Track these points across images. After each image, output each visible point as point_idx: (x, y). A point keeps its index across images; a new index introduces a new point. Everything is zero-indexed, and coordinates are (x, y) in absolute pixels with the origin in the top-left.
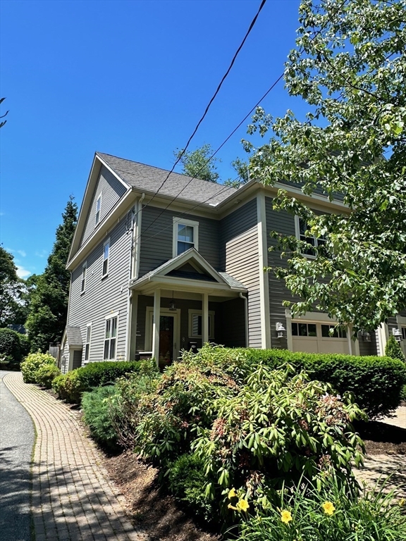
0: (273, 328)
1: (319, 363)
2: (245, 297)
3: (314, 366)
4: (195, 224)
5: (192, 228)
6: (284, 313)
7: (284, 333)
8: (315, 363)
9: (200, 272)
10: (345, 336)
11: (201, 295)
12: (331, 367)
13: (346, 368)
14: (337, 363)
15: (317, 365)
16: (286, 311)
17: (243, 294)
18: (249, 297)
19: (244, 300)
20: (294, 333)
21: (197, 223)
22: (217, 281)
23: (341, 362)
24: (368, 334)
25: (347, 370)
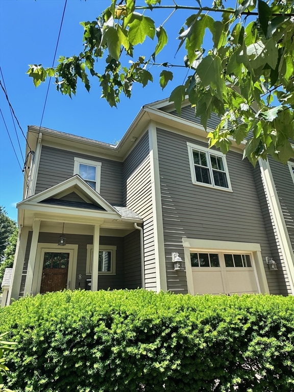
0: (168, 259)
1: (213, 322)
2: (140, 228)
3: (201, 331)
4: (98, 165)
5: (95, 168)
6: (181, 242)
7: (182, 264)
8: (205, 323)
9: (88, 202)
10: (249, 265)
11: (92, 228)
12: (239, 330)
13: (273, 331)
14: (253, 319)
15: (208, 327)
16: (183, 240)
17: (138, 225)
18: (145, 227)
19: (139, 231)
20: (194, 265)
21: (100, 164)
22: (104, 210)
23: (261, 317)
24: (273, 262)
25: (277, 337)
